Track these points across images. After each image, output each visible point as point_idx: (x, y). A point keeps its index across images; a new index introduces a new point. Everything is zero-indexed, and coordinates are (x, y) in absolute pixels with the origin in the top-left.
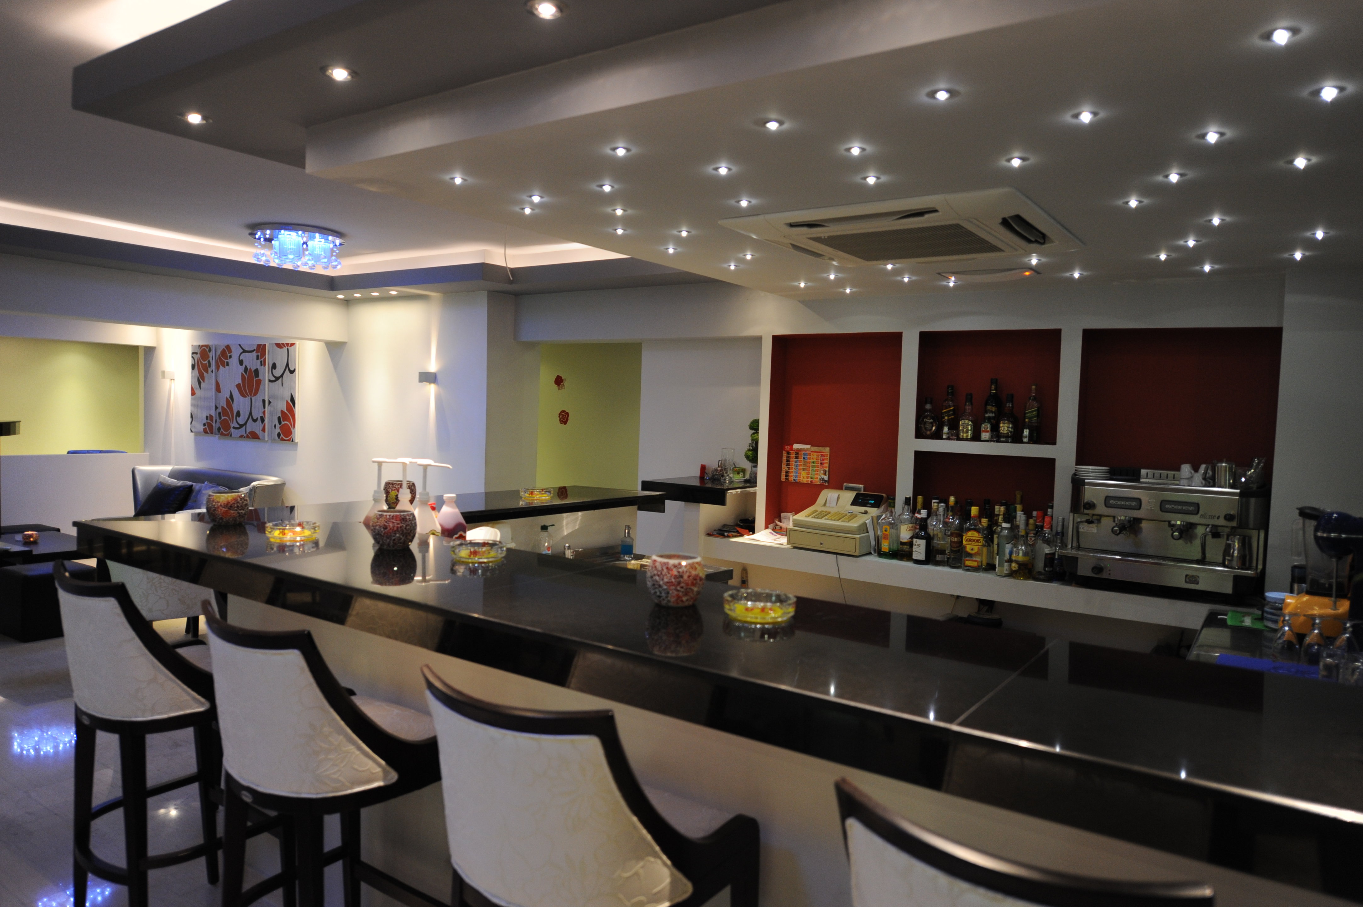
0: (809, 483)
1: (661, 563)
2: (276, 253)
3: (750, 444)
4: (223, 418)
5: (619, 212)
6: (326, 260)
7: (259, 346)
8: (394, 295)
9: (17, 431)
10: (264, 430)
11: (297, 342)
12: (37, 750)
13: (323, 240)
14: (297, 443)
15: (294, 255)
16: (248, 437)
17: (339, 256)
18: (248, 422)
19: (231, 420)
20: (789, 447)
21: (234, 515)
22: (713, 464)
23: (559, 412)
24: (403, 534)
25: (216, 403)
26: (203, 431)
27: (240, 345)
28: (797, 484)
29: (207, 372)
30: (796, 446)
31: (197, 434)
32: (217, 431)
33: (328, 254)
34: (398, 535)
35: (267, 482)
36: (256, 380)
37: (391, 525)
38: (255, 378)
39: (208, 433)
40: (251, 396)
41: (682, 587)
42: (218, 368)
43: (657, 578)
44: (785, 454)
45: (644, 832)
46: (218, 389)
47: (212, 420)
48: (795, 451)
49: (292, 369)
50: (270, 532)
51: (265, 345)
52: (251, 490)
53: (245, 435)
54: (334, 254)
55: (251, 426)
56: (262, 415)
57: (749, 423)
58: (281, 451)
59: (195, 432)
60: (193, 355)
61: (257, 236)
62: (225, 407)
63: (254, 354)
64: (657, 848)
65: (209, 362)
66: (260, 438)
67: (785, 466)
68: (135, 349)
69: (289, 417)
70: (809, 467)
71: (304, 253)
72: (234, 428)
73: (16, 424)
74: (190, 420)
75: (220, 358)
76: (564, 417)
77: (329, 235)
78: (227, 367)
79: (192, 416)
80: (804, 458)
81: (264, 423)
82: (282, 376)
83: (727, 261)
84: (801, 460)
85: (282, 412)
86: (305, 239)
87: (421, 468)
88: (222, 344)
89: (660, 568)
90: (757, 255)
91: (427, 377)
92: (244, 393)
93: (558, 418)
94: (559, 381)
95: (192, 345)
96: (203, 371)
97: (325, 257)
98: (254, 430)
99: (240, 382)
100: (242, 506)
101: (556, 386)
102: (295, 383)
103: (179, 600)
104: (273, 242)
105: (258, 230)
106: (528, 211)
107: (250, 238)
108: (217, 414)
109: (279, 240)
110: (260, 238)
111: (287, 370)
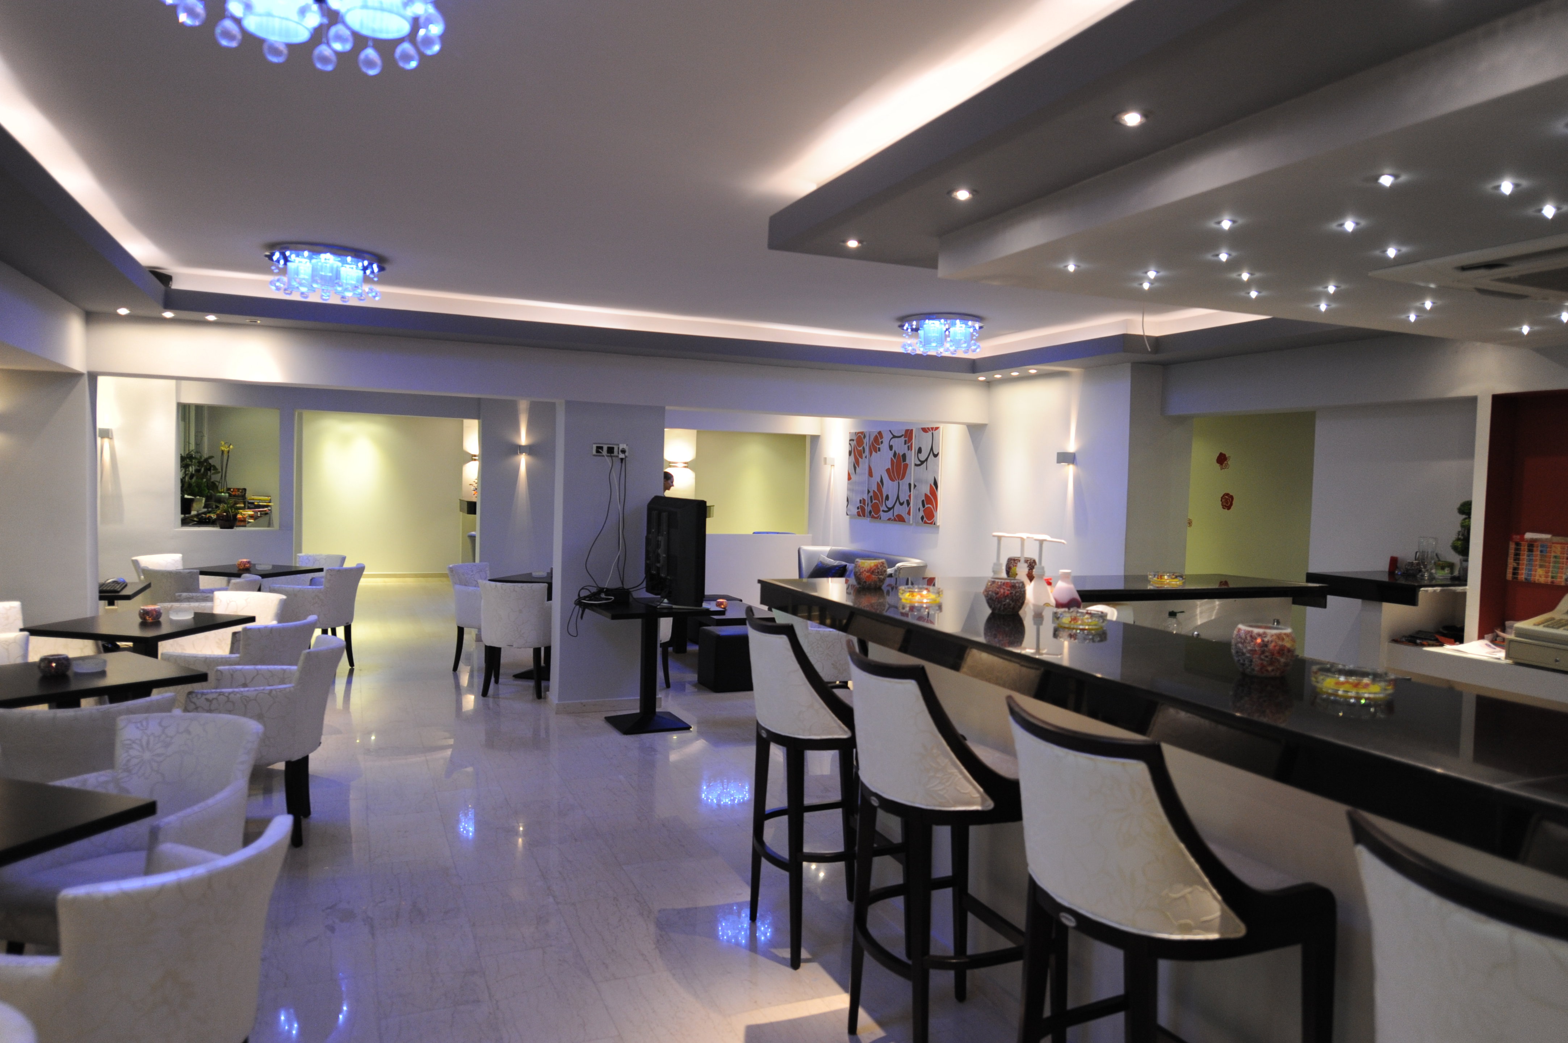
0: (1549, 583)
1: (1245, 630)
2: (921, 342)
3: (1459, 532)
4: (874, 501)
5: (1245, 276)
6: (965, 345)
7: (907, 431)
8: (1034, 373)
10: (909, 513)
11: (941, 426)
12: (719, 801)
13: (964, 326)
14: (939, 526)
15: (937, 342)
16: (895, 520)
17: (978, 339)
18: (896, 506)
19: (881, 502)
20: (1518, 537)
21: (876, 579)
22: (1407, 553)
23: (1222, 495)
24: (1012, 600)
25: (868, 487)
26: (856, 514)
27: (890, 431)
28: (1530, 584)
29: (862, 458)
30: (1529, 536)
31: (852, 517)
32: (868, 514)
33: (968, 338)
34: (1008, 601)
35: (911, 563)
36: (903, 465)
37: (1002, 591)
38: (903, 462)
39: (861, 516)
40: (898, 479)
41: (1267, 657)
42: (871, 454)
43: (1240, 645)
44: (1512, 546)
45: (1192, 860)
46: (871, 474)
47: (864, 504)
48: (1527, 541)
49: (936, 453)
50: (902, 594)
51: (912, 430)
52: (896, 571)
53: (892, 518)
54: (974, 338)
55: (899, 510)
56: (908, 498)
57: (1458, 505)
58: (924, 534)
59: (850, 515)
60: (850, 442)
61: (905, 328)
62: (876, 491)
63: (903, 439)
64: (1206, 880)
65: (864, 448)
66: (906, 521)
67: (1512, 561)
68: (803, 437)
69: (931, 499)
70: (1550, 563)
71: (946, 339)
72: (883, 511)
73: (710, 509)
74: (846, 503)
75: (873, 444)
76: (1227, 502)
77: (969, 320)
78: (878, 452)
79: (848, 500)
80: (1541, 551)
81: (909, 507)
82: (926, 460)
83: (1407, 311)
84: (1537, 553)
85: (926, 495)
86: (947, 326)
87: (1037, 543)
88: (875, 430)
89: (1243, 636)
90: (1439, 303)
91: (1065, 458)
92: (892, 475)
93: (1221, 502)
94: (1222, 459)
95: (850, 433)
96: (858, 457)
97: (965, 342)
98: (900, 514)
99: (890, 467)
100: (881, 572)
101: (1218, 465)
102: (938, 466)
103: (832, 664)
104: (919, 331)
105: (907, 321)
106: (1146, 286)
107: (899, 329)
108: (869, 498)
109: (924, 330)
110: (907, 329)
111: (931, 454)
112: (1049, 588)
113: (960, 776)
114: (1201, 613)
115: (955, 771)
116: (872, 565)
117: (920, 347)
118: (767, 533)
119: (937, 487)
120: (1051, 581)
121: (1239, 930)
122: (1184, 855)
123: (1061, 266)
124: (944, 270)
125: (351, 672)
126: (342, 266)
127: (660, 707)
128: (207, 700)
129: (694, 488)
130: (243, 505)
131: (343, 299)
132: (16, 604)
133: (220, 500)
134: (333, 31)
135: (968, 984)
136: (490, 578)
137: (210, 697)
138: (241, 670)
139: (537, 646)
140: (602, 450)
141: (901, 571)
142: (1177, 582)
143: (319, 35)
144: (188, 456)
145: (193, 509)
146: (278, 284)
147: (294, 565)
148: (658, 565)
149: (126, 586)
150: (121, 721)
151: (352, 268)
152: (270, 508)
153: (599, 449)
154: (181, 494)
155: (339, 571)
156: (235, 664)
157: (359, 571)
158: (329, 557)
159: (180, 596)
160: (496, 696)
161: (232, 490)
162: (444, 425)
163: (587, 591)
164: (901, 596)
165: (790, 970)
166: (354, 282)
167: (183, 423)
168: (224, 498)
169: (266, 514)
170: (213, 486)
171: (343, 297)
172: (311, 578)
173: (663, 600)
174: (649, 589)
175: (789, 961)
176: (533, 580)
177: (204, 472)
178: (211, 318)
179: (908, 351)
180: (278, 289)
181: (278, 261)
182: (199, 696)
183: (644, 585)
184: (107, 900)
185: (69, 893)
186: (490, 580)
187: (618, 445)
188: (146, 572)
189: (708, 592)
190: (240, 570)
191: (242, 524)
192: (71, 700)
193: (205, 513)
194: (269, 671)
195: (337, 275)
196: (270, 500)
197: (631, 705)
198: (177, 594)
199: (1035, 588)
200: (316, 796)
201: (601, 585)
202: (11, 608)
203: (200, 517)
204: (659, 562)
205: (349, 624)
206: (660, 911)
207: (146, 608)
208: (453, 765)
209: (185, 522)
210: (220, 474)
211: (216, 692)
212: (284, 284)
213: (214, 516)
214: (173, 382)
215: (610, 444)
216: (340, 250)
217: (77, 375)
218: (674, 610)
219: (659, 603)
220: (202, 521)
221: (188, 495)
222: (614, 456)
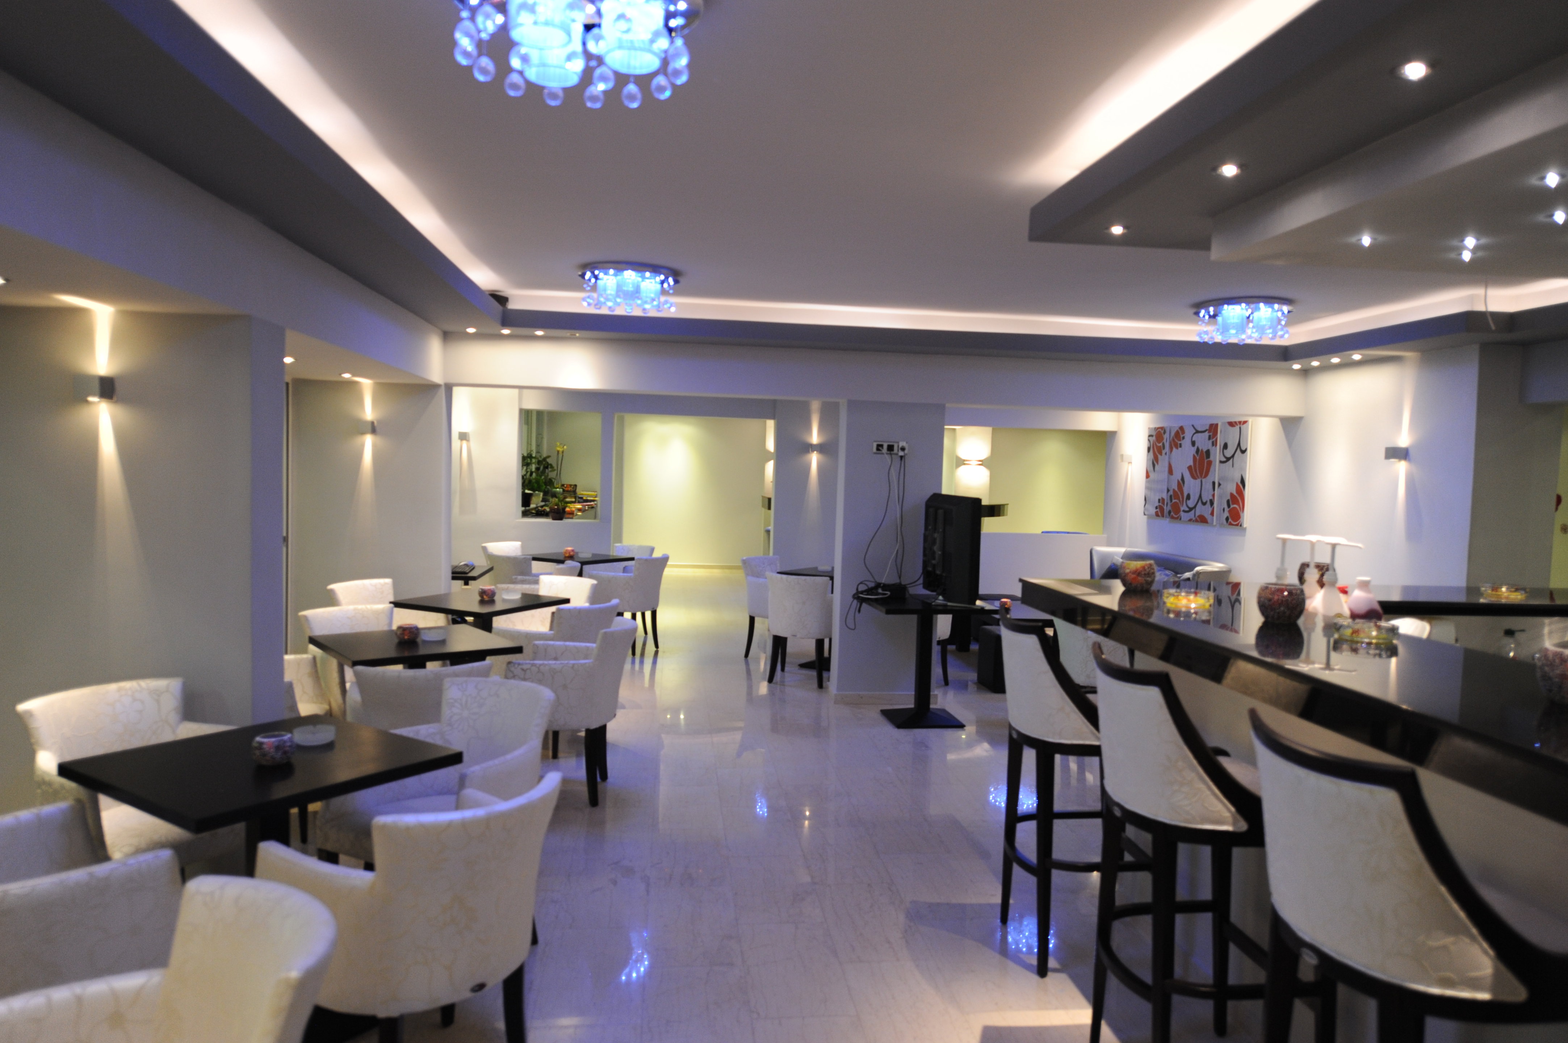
2: (1219, 329)
4: (1174, 501)
6: (1273, 331)
7: (1211, 425)
9: (1001, 512)
10: (1212, 514)
11: (1250, 420)
13: (1270, 309)
14: (1246, 528)
15: (1239, 329)
16: (1196, 521)
17: (1289, 323)
18: (1198, 506)
19: (1181, 502)
21: (1144, 582)
24: (1290, 608)
25: (1168, 486)
26: (1155, 514)
27: (1193, 426)
29: (1161, 454)
31: (1150, 517)
32: (1168, 514)
33: (1274, 323)
35: (1213, 567)
36: (1207, 461)
38: (1207, 459)
39: (1159, 516)
40: (1201, 477)
42: (1171, 450)
43: (1547, 669)
46: (1170, 472)
47: (1163, 503)
49: (1243, 449)
51: (1217, 425)
52: (1194, 575)
53: (1194, 519)
54: (1282, 322)
55: (1201, 510)
56: (1211, 498)
58: (1229, 536)
59: (1148, 515)
60: (1149, 438)
61: (1201, 315)
62: (1177, 489)
63: (1207, 434)
64: (1474, 931)
65: (1163, 444)
66: (1209, 522)
69: (1238, 499)
71: (1248, 325)
72: (1184, 511)
74: (1143, 502)
75: (1173, 440)
77: (1275, 303)
78: (1179, 449)
79: (1146, 499)
81: (1213, 507)
82: (1233, 456)
85: (1232, 495)
86: (1249, 311)
87: (1330, 547)
88: (1176, 426)
89: (1552, 658)
91: (1395, 453)
92: (1194, 473)
95: (1149, 428)
96: (1157, 454)
97: (1270, 328)
98: (1203, 514)
99: (1192, 465)
102: (1246, 463)
104: (1217, 318)
105: (1202, 308)
106: (1467, 256)
107: (1195, 317)
108: (1169, 498)
109: (1222, 316)
110: (1204, 316)
111: (1239, 450)
112: (1342, 596)
113: (1208, 793)
114: (1550, 633)
115: (1202, 786)
116: (1139, 566)
117: (1218, 335)
118: (1058, 532)
119: (1244, 486)
120: (1346, 589)
121: (1518, 993)
122: (1445, 900)
123: (1353, 240)
124: (1216, 253)
125: (656, 653)
126: (643, 281)
127: (936, 703)
128: (523, 670)
129: (989, 486)
130: (574, 500)
131: (644, 311)
132: (388, 581)
133: (554, 495)
134: (598, 72)
135: (1229, 1018)
136: (778, 571)
137: (525, 667)
138: (553, 645)
139: (820, 637)
140: (883, 448)
141: (1201, 576)
142: (1517, 595)
143: (587, 77)
144: (529, 456)
145: (532, 502)
146: (588, 300)
147: (611, 554)
148: (934, 562)
149: (474, 568)
150: (447, 682)
151: (652, 282)
152: (595, 502)
153: (879, 447)
154: (522, 489)
155: (646, 560)
156: (550, 640)
157: (664, 560)
158: (641, 548)
159: (516, 578)
160: (782, 683)
161: (565, 486)
162: (750, 425)
163: (865, 586)
164: (1165, 600)
165: (1035, 978)
166: (653, 295)
167: (526, 426)
168: (559, 493)
169: (593, 508)
170: (550, 482)
171: (644, 309)
172: (624, 566)
173: (938, 597)
174: (927, 586)
175: (1036, 969)
176: (818, 574)
177: (543, 470)
178: (540, 333)
179: (1204, 339)
180: (589, 304)
181: (590, 280)
182: (516, 666)
183: (921, 581)
184: (408, 829)
185: (381, 820)
186: (778, 573)
187: (898, 443)
188: (491, 557)
189: (982, 591)
190: (566, 557)
191: (571, 516)
192: (417, 662)
193: (542, 507)
194: (576, 647)
195: (637, 290)
196: (597, 495)
197: (906, 700)
198: (514, 577)
199: (1325, 597)
200: (612, 761)
201: (879, 581)
202: (386, 584)
203: (537, 509)
204: (934, 559)
205: (655, 609)
206: (911, 902)
207: (484, 588)
208: (744, 747)
209: (525, 514)
210: (556, 472)
211: (530, 664)
212: (593, 300)
213: (548, 509)
214: (516, 391)
215: (891, 442)
216: (640, 266)
217: (436, 386)
218: (949, 608)
219: (933, 600)
220: (539, 514)
221: (529, 490)
222: (894, 454)
